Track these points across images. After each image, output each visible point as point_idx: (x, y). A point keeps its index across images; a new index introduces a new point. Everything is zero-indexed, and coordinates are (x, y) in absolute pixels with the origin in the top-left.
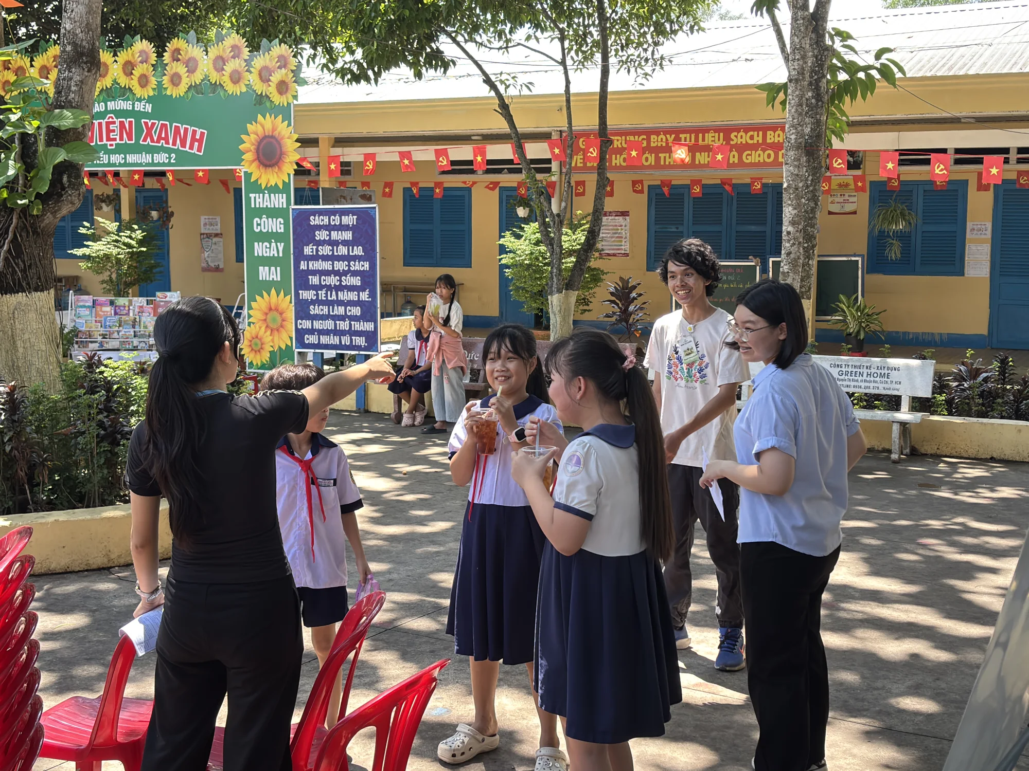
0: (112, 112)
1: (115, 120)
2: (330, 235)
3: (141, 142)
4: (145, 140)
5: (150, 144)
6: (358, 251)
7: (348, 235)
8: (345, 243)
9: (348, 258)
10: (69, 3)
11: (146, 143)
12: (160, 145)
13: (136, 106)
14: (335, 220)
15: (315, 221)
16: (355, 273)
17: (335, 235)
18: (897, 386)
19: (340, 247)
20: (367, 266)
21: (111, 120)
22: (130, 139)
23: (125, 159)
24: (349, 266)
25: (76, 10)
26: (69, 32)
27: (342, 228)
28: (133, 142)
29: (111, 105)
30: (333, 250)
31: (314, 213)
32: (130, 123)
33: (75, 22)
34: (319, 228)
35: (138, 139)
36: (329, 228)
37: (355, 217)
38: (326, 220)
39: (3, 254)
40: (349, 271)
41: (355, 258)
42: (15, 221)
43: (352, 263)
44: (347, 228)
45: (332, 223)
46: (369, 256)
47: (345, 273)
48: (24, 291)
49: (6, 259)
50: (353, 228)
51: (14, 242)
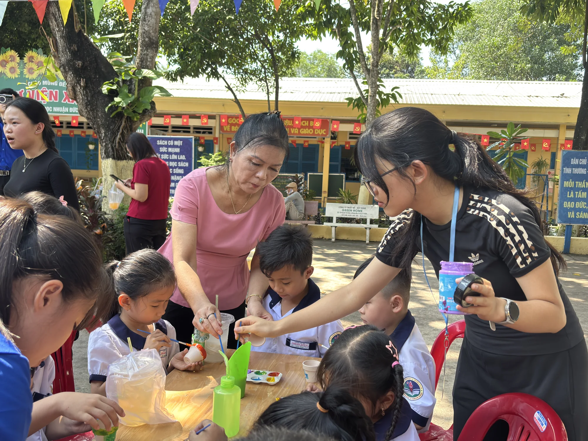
0: (45, 86)
1: (47, 90)
2: (168, 150)
3: (62, 102)
4: (65, 100)
5: (68, 103)
6: (183, 157)
7: (178, 150)
8: (176, 154)
9: (177, 161)
10: (147, 17)
11: (65, 102)
12: (73, 103)
13: (60, 84)
14: (171, 143)
15: (159, 143)
16: (181, 168)
17: (170, 150)
18: (365, 215)
19: (173, 155)
20: (187, 164)
21: (44, 90)
22: (56, 99)
23: (53, 109)
24: (178, 164)
25: (151, 21)
26: (147, 31)
27: (174, 146)
28: (58, 101)
29: (45, 83)
30: (169, 157)
31: (159, 139)
32: (56, 92)
33: (150, 27)
34: (162, 146)
35: (60, 100)
36: (167, 146)
37: (181, 142)
38: (166, 143)
39: (117, 140)
40: (177, 167)
41: (181, 161)
42: (123, 123)
43: (179, 163)
44: (177, 147)
45: (169, 144)
46: (188, 160)
47: (175, 168)
48: (126, 159)
49: (119, 143)
50: (180, 147)
51: (122, 134)
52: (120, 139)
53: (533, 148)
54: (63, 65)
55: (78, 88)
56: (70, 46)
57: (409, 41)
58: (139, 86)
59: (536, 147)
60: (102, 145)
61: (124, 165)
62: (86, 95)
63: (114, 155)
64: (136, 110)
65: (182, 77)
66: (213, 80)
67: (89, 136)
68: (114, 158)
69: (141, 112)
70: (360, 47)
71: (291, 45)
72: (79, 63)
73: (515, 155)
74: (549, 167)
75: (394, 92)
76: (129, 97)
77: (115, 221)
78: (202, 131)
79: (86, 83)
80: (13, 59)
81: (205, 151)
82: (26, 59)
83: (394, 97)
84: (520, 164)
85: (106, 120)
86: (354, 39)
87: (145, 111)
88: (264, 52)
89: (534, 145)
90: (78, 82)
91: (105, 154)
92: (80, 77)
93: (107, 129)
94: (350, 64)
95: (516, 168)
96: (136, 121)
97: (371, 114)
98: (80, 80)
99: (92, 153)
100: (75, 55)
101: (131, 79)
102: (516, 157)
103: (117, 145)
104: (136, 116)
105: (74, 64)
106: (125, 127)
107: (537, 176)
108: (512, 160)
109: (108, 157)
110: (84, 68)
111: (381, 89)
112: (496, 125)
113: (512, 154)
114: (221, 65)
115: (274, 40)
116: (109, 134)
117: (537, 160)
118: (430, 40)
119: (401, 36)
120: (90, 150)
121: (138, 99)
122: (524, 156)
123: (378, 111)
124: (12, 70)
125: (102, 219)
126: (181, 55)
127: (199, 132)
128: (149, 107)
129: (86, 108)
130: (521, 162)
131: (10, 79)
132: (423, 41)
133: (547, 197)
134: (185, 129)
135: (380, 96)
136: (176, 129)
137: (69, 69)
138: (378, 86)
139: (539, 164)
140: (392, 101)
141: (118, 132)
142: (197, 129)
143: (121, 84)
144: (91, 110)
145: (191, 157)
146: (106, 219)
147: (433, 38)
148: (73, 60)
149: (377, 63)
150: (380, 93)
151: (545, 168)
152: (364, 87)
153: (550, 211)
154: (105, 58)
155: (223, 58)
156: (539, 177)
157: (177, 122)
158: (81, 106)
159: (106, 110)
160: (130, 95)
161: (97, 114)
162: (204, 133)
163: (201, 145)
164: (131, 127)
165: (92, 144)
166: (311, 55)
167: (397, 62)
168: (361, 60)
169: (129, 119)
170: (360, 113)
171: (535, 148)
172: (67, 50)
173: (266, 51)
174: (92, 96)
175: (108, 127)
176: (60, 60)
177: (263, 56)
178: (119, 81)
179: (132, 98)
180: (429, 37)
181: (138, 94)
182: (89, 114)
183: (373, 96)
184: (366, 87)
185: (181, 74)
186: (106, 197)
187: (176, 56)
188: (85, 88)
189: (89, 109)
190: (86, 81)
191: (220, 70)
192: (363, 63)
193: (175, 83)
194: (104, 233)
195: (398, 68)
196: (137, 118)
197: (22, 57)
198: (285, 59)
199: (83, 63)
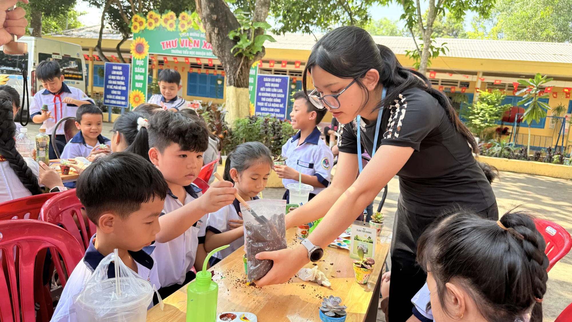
0: (191, 36)
1: (192, 39)
3: (202, 48)
5: (206, 49)
6: (281, 91)
7: (278, 85)
8: (276, 88)
9: (277, 93)
11: (204, 49)
12: (209, 49)
14: (273, 80)
15: (266, 79)
16: (279, 98)
17: (272, 85)
19: (274, 89)
20: (283, 96)
22: (198, 46)
23: (195, 53)
27: (275, 83)
30: (271, 90)
31: (266, 77)
32: (198, 41)
34: (267, 82)
36: (271, 82)
37: (280, 80)
38: (269, 80)
39: (238, 73)
40: (277, 97)
41: (279, 93)
42: (242, 61)
43: (278, 95)
44: (277, 83)
45: (272, 81)
46: (284, 93)
47: (275, 98)
48: (242, 87)
49: (239, 75)
50: (280, 83)
51: (241, 69)
52: (239, 72)
53: (555, 95)
54: (204, 18)
55: (213, 35)
56: (210, 4)
57: (458, 7)
58: (255, 34)
59: (558, 95)
60: (227, 77)
61: (241, 92)
62: (218, 40)
63: (234, 84)
64: (252, 52)
65: (284, 32)
66: (306, 34)
67: (218, 75)
68: (235, 86)
69: (255, 53)
70: (419, 12)
71: (365, 11)
72: (215, 17)
73: (540, 99)
74: (567, 111)
75: (443, 47)
76: (247, 42)
77: (233, 130)
78: (295, 74)
79: (219, 31)
80: (172, 17)
81: (296, 88)
82: (180, 18)
83: (443, 50)
84: (543, 107)
85: (231, 58)
86: (415, 5)
87: (258, 53)
88: (344, 15)
89: (556, 93)
90: (213, 30)
91: (229, 82)
92: (215, 26)
93: (231, 64)
94: (410, 24)
95: (540, 110)
96: (251, 60)
97: (424, 63)
98: (214, 29)
99: (219, 86)
100: (213, 11)
101: (250, 29)
102: (541, 101)
103: (237, 77)
104: (251, 56)
105: (211, 17)
106: (243, 64)
107: (556, 118)
108: (537, 104)
109: (231, 85)
110: (217, 20)
111: (433, 44)
112: (524, 77)
113: (537, 98)
114: (312, 24)
115: (353, 7)
116: (232, 69)
117: (557, 106)
118: (475, 8)
119: (452, 4)
120: (218, 85)
121: (253, 44)
122: (546, 101)
123: (429, 61)
124: (171, 25)
125: (224, 127)
126: (285, 17)
127: (293, 75)
128: (261, 50)
129: (218, 49)
130: (545, 105)
131: (169, 31)
132: (470, 8)
133: (563, 135)
134: (284, 72)
135: (432, 49)
136: (277, 72)
137: (208, 21)
138: (431, 42)
139: (559, 109)
140: (441, 53)
141: (238, 67)
142: (292, 73)
143: (242, 32)
144: (221, 51)
145: (286, 91)
146: (227, 128)
147: (478, 6)
148: (211, 14)
149: (432, 23)
150: (432, 47)
151: (563, 112)
152: (420, 42)
153: (564, 147)
154: (232, 14)
155: (314, 18)
156: (557, 119)
157: (278, 67)
158: (214, 48)
159: (232, 51)
160: (248, 41)
161: (225, 54)
162: (296, 75)
163: (294, 84)
164: (247, 64)
165: (220, 80)
166: (378, 21)
167: (445, 27)
168: (419, 21)
169: (247, 58)
170: (415, 61)
171: (556, 95)
172: (207, 7)
173: (346, 14)
174: (222, 41)
175: (232, 63)
176: (202, 15)
177: (343, 19)
178: (241, 30)
179: (250, 42)
180: (474, 5)
181: (254, 40)
182: (219, 54)
183: (427, 49)
184: (422, 42)
185: (284, 30)
186: (227, 111)
187: (281, 18)
188: (218, 34)
189: (219, 50)
190: (218, 30)
191: (311, 28)
192: (421, 24)
193: (279, 36)
194: (225, 137)
195: (445, 32)
196: (252, 58)
197: (177, 16)
198: (360, 21)
199: (218, 17)
